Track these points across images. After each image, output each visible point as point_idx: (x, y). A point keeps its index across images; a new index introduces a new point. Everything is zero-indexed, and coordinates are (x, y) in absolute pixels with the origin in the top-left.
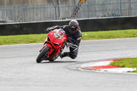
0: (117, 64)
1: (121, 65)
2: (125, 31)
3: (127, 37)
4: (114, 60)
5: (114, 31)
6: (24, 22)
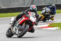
6: (9, 7)
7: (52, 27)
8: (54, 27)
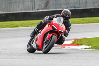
0: (77, 43)
1: (80, 43)
2: (83, 18)
3: (84, 23)
4: (75, 40)
5: (75, 19)
6: (9, 12)
7: (78, 45)
8: (82, 45)
